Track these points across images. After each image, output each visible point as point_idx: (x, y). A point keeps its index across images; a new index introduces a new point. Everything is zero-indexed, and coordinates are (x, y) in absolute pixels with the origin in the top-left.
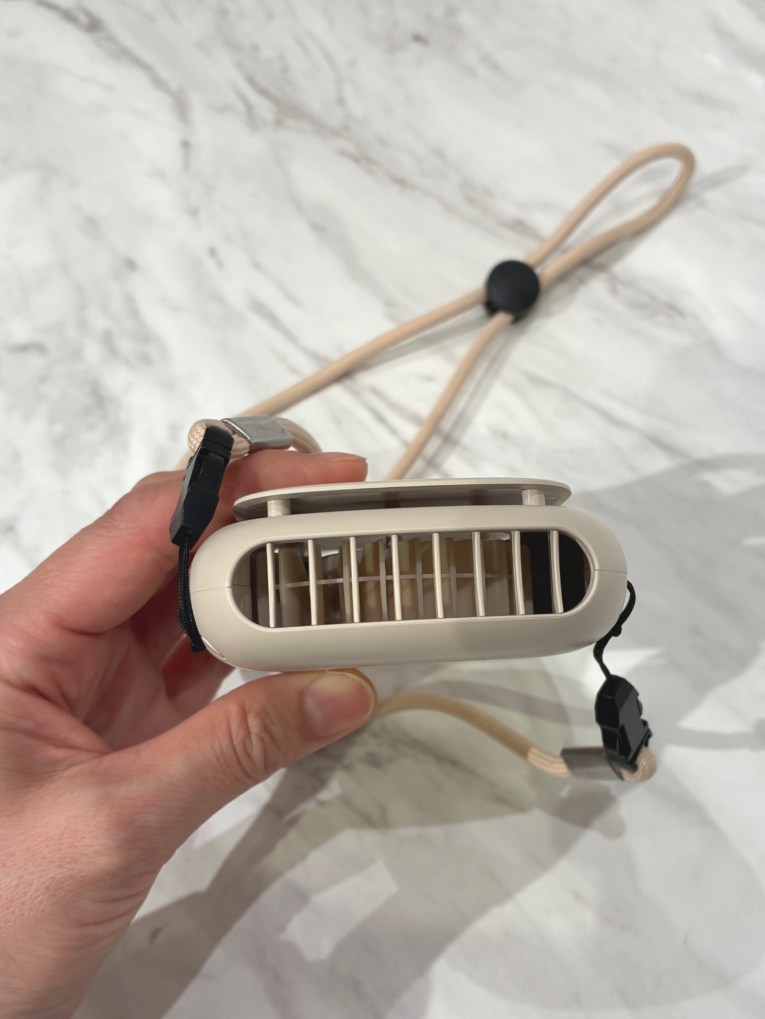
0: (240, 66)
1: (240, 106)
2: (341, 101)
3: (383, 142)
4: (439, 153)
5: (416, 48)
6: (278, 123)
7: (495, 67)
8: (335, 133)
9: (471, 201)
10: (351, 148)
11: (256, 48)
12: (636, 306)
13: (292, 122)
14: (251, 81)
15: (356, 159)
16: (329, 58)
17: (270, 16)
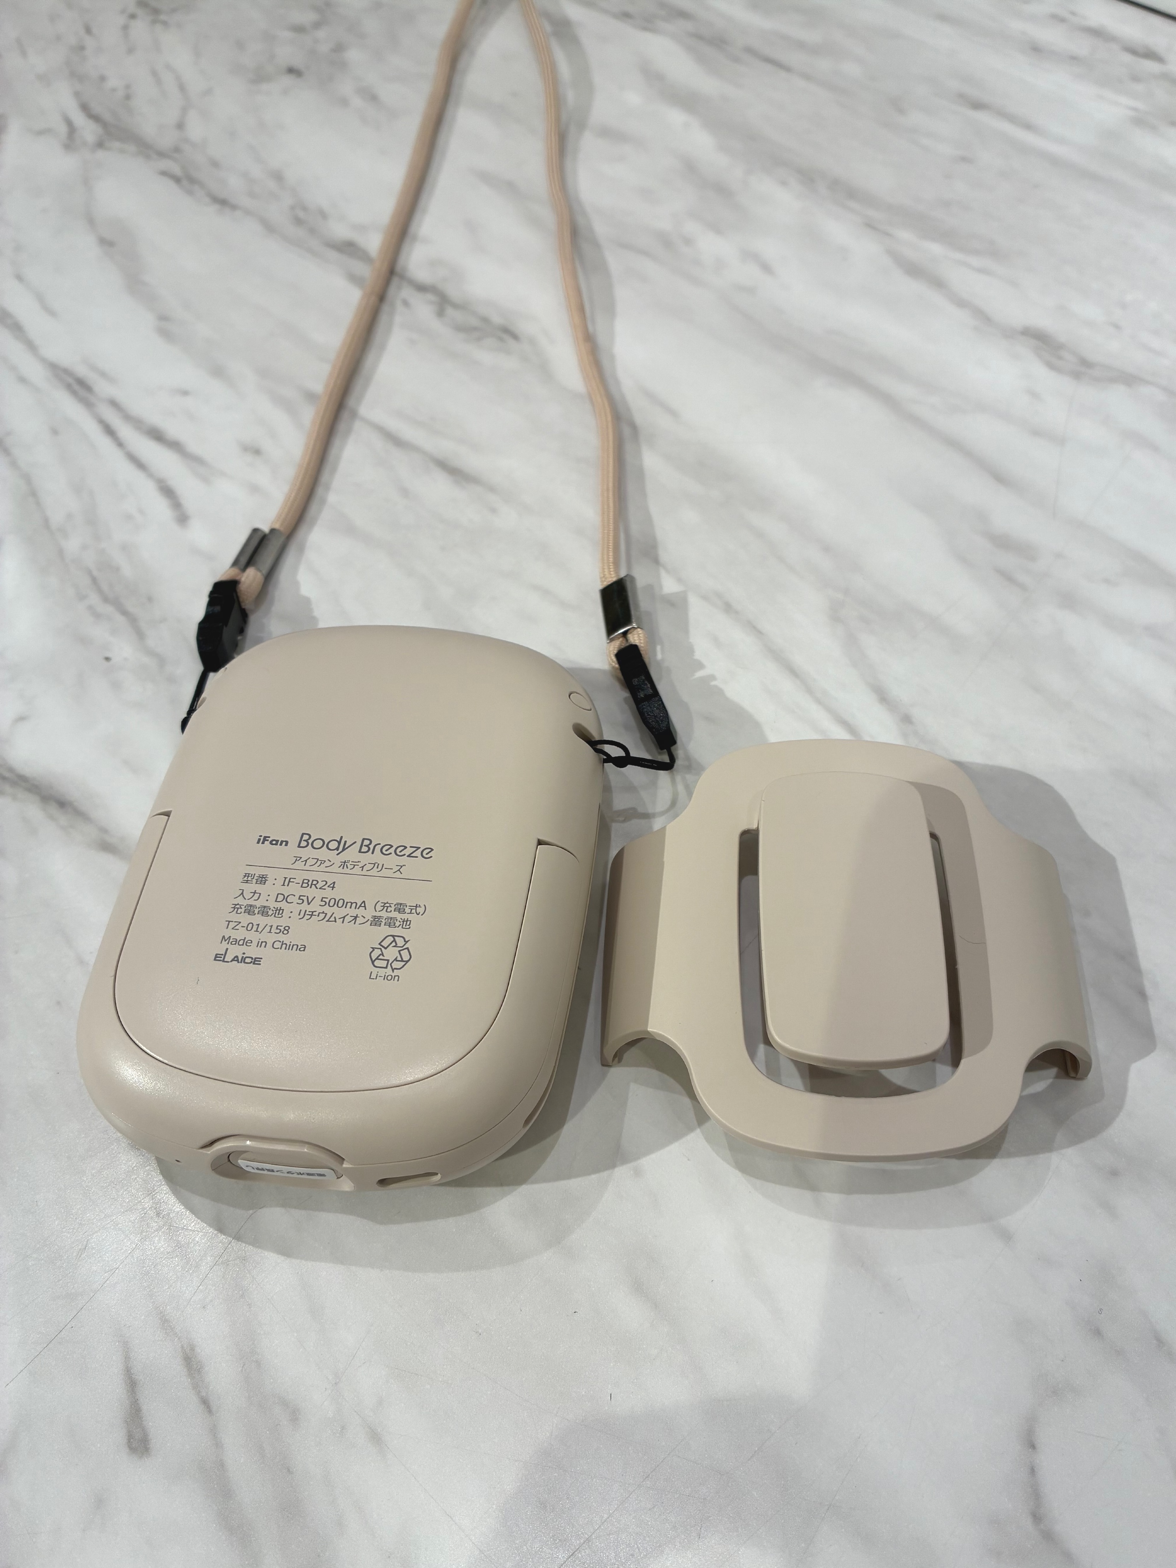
0: (77, 94)
1: (63, 129)
2: (180, 126)
3: (215, 164)
4: (278, 177)
5: (288, 81)
6: (100, 145)
7: (373, 98)
8: (162, 154)
9: (298, 222)
10: (177, 170)
11: (103, 79)
12: (461, 329)
13: (117, 144)
14: (85, 108)
15: (177, 180)
16: (182, 88)
17: (131, 51)
